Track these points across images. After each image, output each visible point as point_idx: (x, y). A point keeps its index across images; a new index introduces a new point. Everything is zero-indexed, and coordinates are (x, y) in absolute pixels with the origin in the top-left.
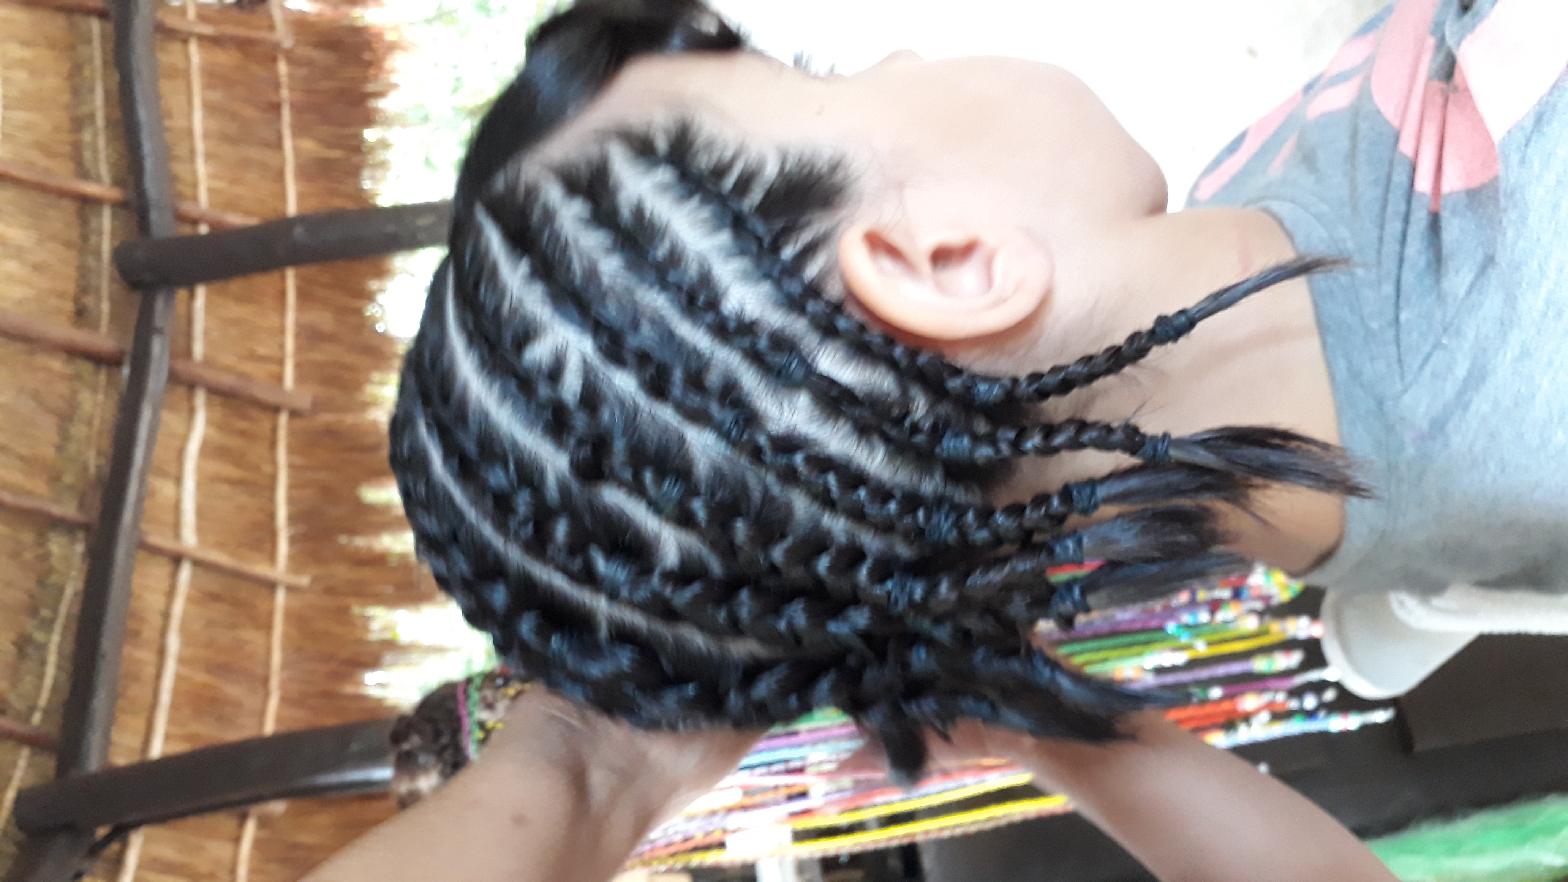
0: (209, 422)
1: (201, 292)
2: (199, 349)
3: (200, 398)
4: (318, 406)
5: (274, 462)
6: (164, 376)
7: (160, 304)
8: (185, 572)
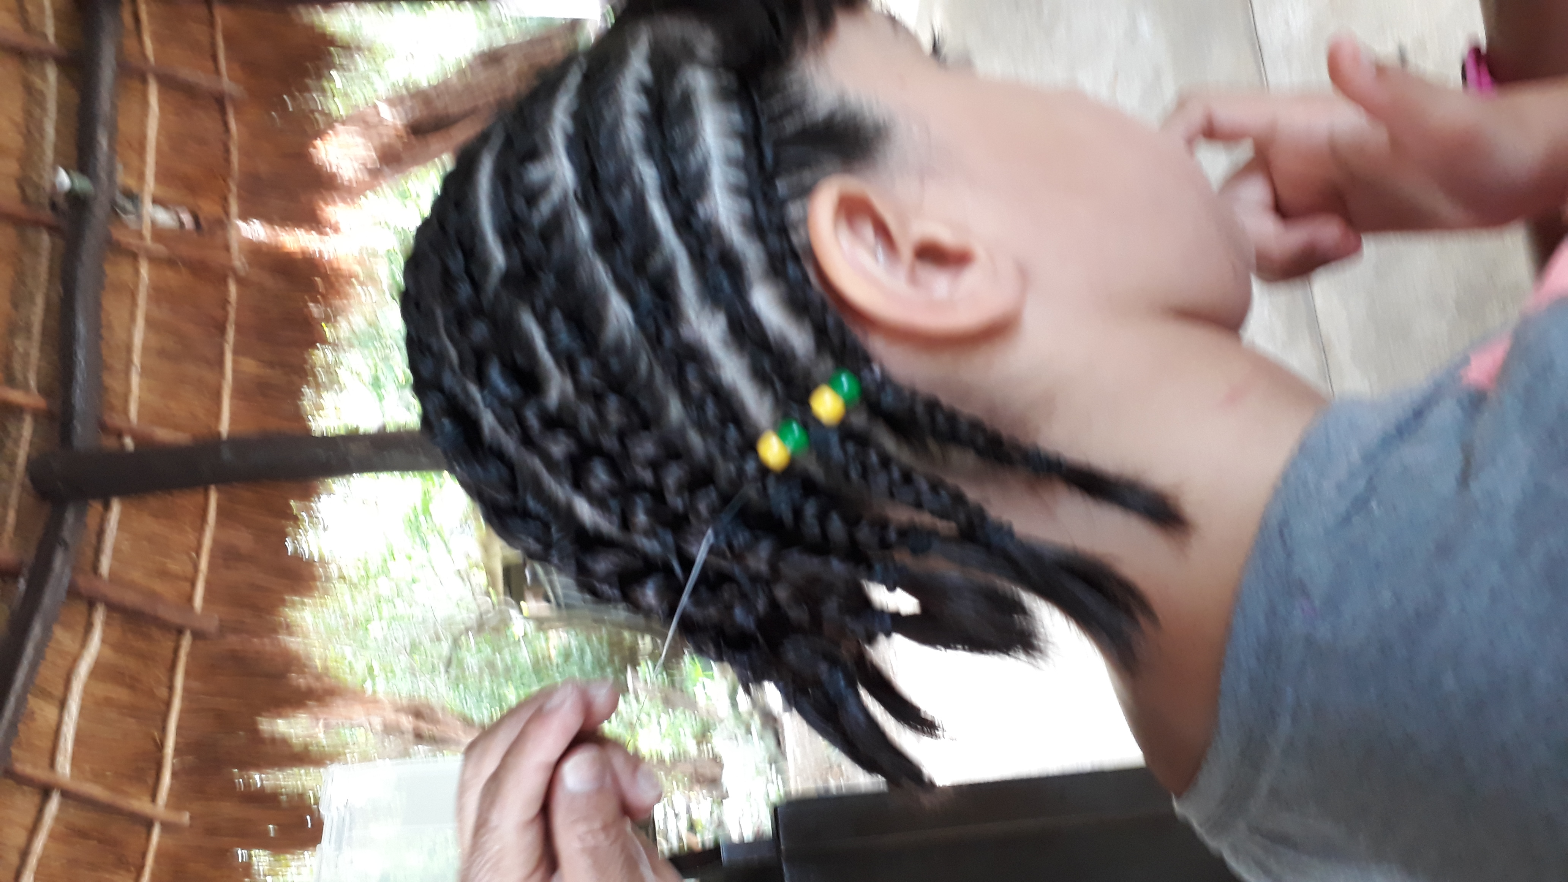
0: (104, 641)
1: (116, 508)
2: (105, 564)
3: (99, 617)
4: (224, 629)
5: (171, 688)
6: (62, 592)
7: (70, 517)
8: (53, 805)
